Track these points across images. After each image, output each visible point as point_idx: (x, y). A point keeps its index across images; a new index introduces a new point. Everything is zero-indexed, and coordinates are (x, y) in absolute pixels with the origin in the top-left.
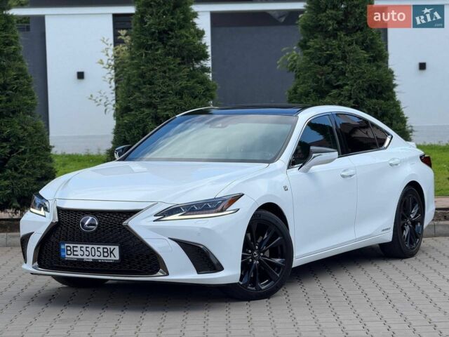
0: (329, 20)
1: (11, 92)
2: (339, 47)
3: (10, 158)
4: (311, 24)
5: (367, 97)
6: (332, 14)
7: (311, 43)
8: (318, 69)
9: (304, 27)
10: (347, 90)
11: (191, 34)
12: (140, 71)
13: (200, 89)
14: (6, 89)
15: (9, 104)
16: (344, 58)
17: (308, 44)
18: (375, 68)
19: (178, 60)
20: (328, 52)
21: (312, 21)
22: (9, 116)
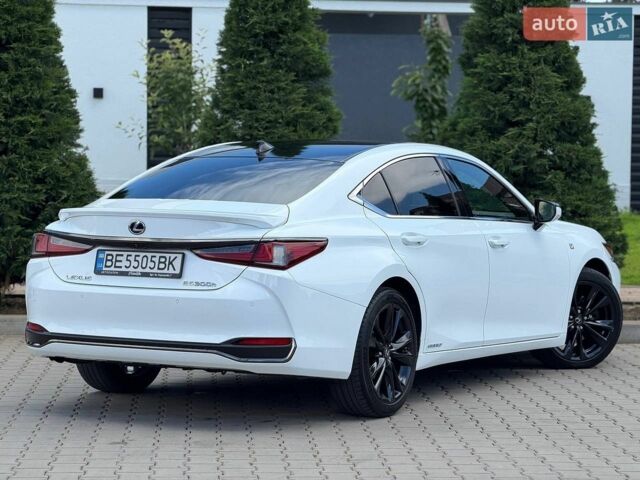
0: (507, 27)
1: (48, 112)
2: (521, 67)
3: (44, 207)
4: (481, 32)
5: (557, 140)
6: (511, 19)
7: (480, 59)
8: (490, 96)
9: (470, 37)
10: (532, 129)
11: (310, 39)
12: (236, 89)
13: (321, 117)
14: (40, 107)
15: (45, 129)
16: (527, 83)
17: (475, 60)
18: (569, 99)
19: (292, 76)
20: (505, 73)
21: (481, 28)
22: (45, 147)
